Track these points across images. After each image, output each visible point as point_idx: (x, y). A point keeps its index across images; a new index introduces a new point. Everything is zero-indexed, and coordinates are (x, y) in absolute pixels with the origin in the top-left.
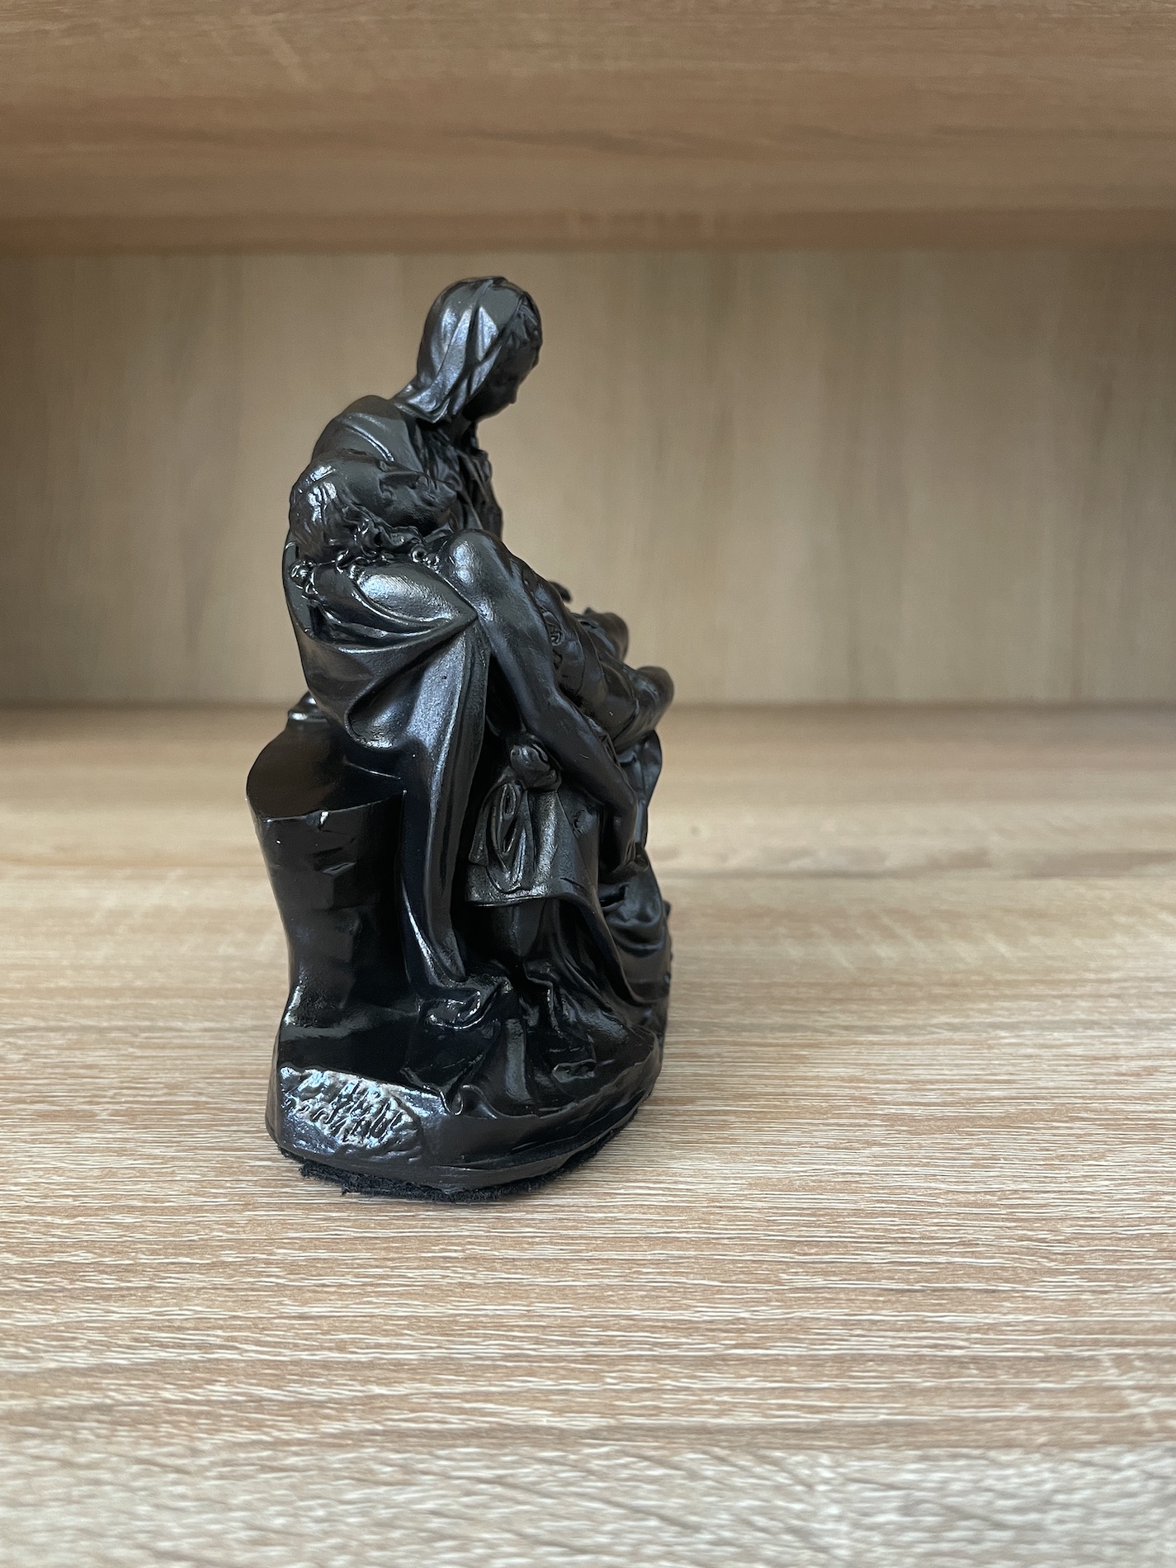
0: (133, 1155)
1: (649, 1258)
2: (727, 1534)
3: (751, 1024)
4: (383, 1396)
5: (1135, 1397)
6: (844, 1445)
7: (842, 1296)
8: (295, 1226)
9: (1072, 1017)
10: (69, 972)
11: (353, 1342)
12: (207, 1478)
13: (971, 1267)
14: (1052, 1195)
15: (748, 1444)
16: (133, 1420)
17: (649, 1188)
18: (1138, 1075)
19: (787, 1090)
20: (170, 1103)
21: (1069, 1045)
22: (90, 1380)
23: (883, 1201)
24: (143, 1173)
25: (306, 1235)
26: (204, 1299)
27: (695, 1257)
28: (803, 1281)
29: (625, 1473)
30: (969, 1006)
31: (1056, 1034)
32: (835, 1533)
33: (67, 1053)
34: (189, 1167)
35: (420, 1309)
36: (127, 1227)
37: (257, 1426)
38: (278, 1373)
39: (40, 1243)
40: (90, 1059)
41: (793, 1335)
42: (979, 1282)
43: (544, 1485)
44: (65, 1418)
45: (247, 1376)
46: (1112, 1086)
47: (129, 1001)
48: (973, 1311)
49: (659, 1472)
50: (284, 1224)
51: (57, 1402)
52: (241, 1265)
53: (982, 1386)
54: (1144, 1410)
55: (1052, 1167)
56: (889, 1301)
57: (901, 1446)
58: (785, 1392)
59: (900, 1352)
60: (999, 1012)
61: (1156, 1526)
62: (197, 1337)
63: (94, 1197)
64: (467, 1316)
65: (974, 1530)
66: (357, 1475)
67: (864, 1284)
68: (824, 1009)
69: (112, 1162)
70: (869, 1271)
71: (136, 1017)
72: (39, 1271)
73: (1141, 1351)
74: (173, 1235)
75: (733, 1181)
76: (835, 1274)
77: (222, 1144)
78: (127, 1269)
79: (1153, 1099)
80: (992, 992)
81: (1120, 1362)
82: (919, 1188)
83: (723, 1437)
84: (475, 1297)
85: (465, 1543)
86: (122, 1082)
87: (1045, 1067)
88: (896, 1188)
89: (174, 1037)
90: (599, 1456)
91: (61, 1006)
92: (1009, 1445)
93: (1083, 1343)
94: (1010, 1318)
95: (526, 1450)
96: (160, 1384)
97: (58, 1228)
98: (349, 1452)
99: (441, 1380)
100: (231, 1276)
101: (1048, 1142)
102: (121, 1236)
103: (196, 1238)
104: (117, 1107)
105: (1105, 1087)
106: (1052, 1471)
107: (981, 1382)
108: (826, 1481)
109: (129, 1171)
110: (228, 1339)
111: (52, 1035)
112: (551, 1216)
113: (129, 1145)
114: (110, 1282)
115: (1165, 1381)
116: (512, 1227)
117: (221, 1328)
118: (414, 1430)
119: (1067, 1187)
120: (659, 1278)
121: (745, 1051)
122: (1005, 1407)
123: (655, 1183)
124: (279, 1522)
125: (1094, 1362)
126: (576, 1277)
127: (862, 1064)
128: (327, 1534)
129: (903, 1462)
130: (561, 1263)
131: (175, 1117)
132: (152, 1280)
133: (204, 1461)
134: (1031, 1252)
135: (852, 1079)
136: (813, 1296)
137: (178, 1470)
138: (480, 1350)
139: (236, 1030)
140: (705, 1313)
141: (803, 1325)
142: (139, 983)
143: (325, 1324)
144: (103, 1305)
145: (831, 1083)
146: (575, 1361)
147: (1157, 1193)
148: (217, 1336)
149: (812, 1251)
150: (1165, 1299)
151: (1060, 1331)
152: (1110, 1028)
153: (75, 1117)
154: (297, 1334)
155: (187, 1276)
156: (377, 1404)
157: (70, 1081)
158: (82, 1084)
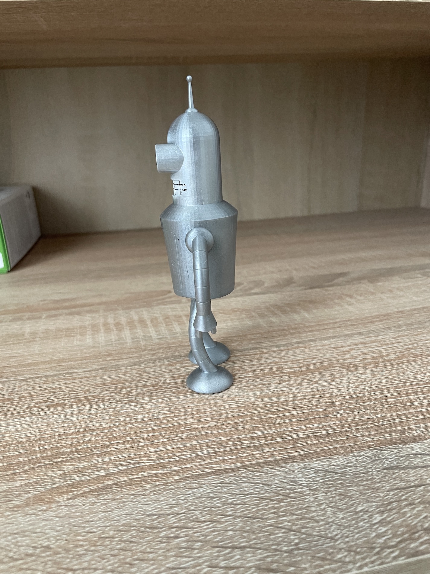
0: (85, 414)
1: (239, 421)
2: (278, 485)
3: (244, 349)
4: (186, 468)
5: (361, 438)
6: (299, 460)
7: (289, 424)
8: (142, 428)
9: (329, 336)
11: (172, 456)
12: (151, 495)
13: (317, 411)
14: (333, 389)
15: (277, 464)
16: (125, 485)
19: (260, 368)
20: (87, 397)
21: (330, 344)
22: (108, 478)
24: (91, 419)
25: (146, 430)
26: (127, 451)
27: (250, 419)
28: (278, 421)
29: (251, 476)
30: (301, 335)
31: (326, 342)
32: (302, 481)
33: (46, 385)
34: (104, 415)
35: (185, 444)
36: (95, 435)
37: (157, 481)
38: (157, 467)
39: (73, 444)
40: (54, 386)
41: (280, 436)
42: (321, 415)
43: (233, 482)
44: (106, 488)
45: (149, 469)
46: (342, 356)
47: (55, 365)
48: (320, 423)
49: (259, 474)
50: (139, 427)
51: (103, 485)
52: (133, 440)
53: (326, 441)
54: (364, 441)
55: (331, 381)
56: (301, 423)
57: (311, 458)
58: (282, 450)
59: (306, 436)
60: (310, 336)
62: (131, 461)
63: (80, 428)
64: (198, 444)
65: (331, 475)
66: (188, 488)
67: (294, 420)
68: (263, 341)
69: (80, 417)
70: (294, 417)
71: (61, 370)
72: (76, 451)
73: (360, 427)
74: (110, 435)
76: (286, 419)
77: (109, 407)
78: (102, 447)
79: (353, 358)
80: (306, 330)
81: (356, 430)
82: (300, 392)
83: (271, 463)
84: (199, 439)
86: (69, 392)
87: (324, 352)
88: (295, 393)
89: (77, 375)
90: (244, 473)
91: (34, 369)
92: (335, 454)
93: (347, 427)
94: (329, 423)
95: (226, 474)
96: (127, 475)
97: (75, 439)
98: (184, 482)
99: (198, 461)
100: (131, 444)
101: (329, 374)
102: (95, 438)
103: (116, 435)
104: (72, 400)
105: (341, 356)
106: (346, 459)
108: (297, 469)
109: (86, 419)
110: (139, 461)
111: (37, 379)
113: (83, 411)
114: (99, 451)
115: (367, 434)
117: (136, 458)
118: (197, 474)
119: (336, 386)
120: (243, 426)
121: (245, 358)
122: (333, 445)
124: (174, 502)
125: (350, 432)
126: (222, 429)
127: (277, 357)
128: (187, 502)
129: (313, 462)
130: (217, 426)
131: (91, 401)
132: (110, 449)
133: (149, 492)
134: (331, 405)
135: (276, 362)
137: (143, 495)
138: (205, 452)
139: (95, 370)
140: (257, 434)
142: (55, 358)
143: (162, 452)
144: (101, 458)
145: (271, 364)
146: (229, 451)
147: (358, 385)
148: (136, 460)
150: (364, 413)
151: (340, 425)
152: (339, 338)
153: (60, 405)
154: (157, 456)
155: (119, 446)
156: (185, 470)
157: (53, 394)
158: (56, 394)
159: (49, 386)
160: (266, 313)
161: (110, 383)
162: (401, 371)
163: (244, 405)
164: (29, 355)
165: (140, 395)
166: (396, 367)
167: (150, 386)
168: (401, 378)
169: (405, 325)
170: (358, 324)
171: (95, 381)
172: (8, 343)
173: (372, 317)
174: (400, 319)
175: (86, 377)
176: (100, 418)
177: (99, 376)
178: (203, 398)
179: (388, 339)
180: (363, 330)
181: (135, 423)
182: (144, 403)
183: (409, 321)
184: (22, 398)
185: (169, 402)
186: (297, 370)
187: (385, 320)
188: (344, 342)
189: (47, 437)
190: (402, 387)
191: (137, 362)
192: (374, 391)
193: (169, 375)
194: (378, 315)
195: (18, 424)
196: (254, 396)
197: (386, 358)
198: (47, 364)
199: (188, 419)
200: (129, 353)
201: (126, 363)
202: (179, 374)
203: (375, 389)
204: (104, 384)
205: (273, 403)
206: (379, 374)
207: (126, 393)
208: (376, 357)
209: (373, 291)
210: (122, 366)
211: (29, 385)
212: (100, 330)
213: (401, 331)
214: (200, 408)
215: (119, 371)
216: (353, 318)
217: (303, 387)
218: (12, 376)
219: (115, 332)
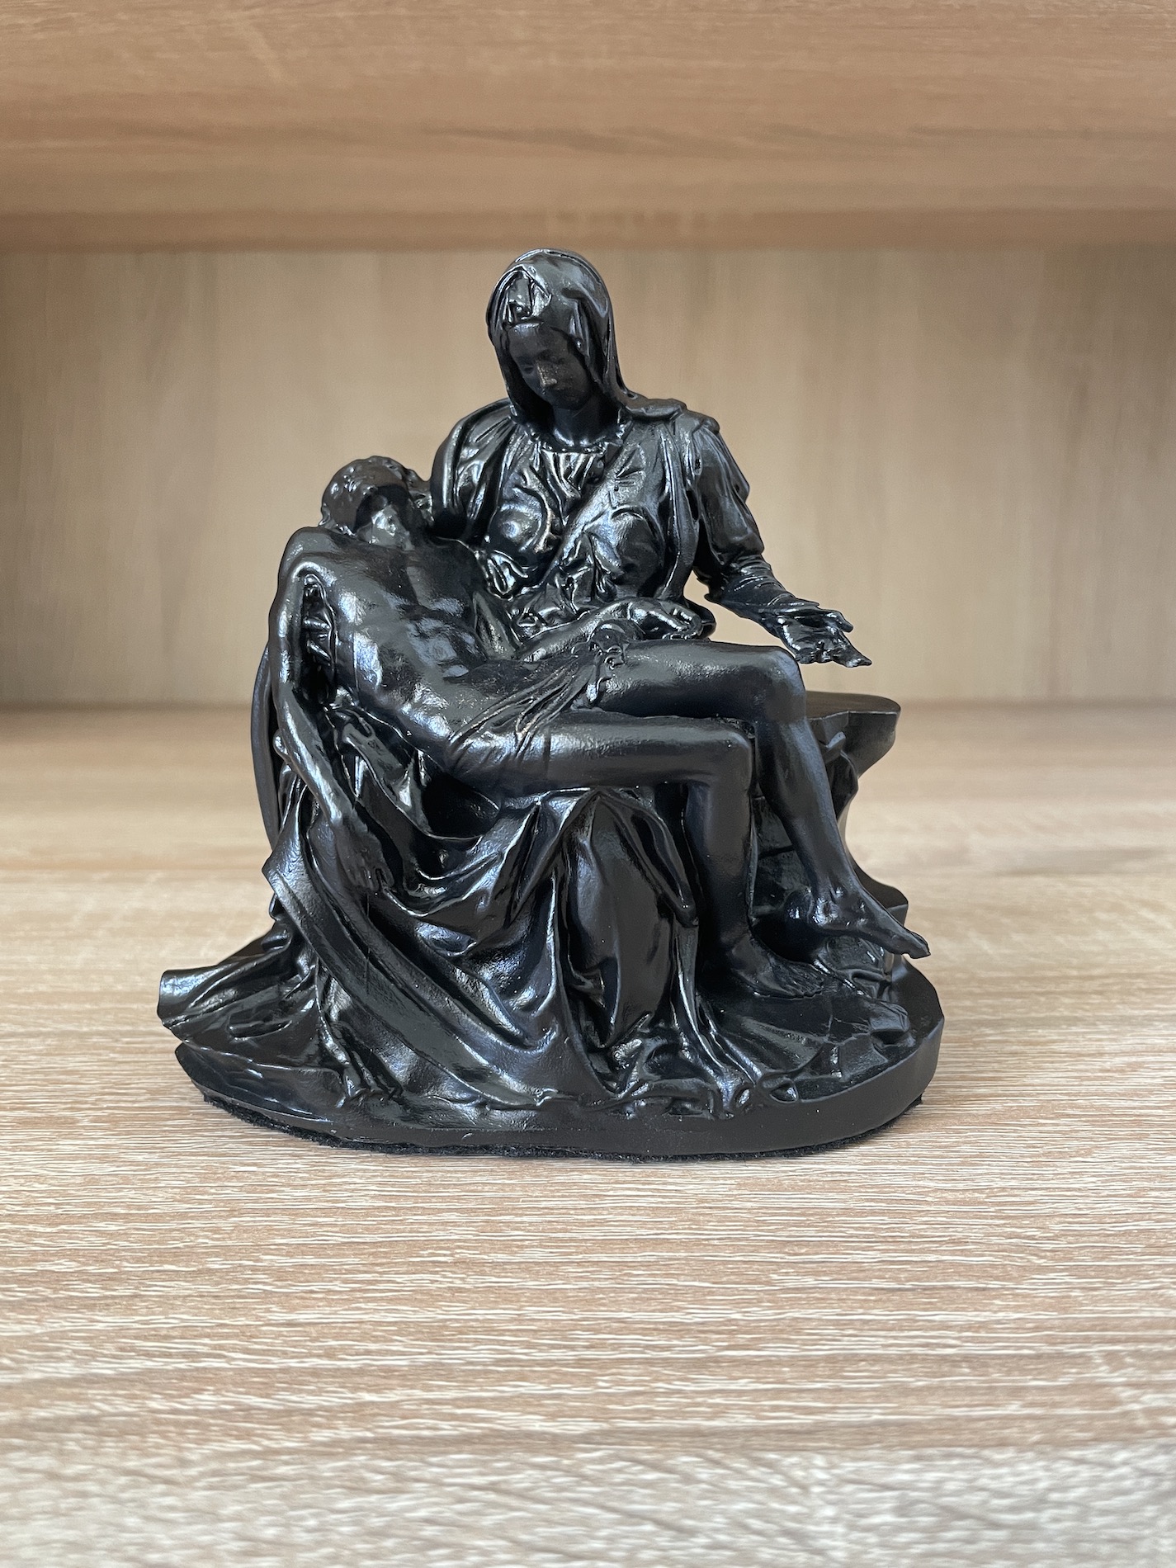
0: (115, 1161)
1: (639, 1259)
2: (722, 1538)
4: (373, 1403)
5: (1127, 1393)
6: (838, 1446)
7: (833, 1296)
8: (281, 1232)
9: (1058, 1014)
10: (49, 977)
11: (343, 1349)
12: (196, 1489)
13: (962, 1265)
14: (1040, 1192)
15: (743, 1447)
16: (120, 1431)
17: (638, 1189)
18: (1122, 1071)
20: (153, 1108)
21: (1054, 1042)
22: (76, 1390)
23: (872, 1200)
24: (126, 1180)
25: (293, 1241)
26: (190, 1307)
27: (686, 1258)
28: (793, 1281)
29: (619, 1478)
30: (954, 1003)
31: (1041, 1032)
32: (830, 1535)
33: (48, 1058)
34: (174, 1173)
35: (408, 1313)
36: (111, 1235)
37: (246, 1435)
38: (266, 1382)
39: (22, 1252)
40: (71, 1065)
41: (785, 1336)
42: (970, 1280)
43: (538, 1491)
44: (51, 1430)
45: (235, 1384)
46: (1097, 1083)
47: (109, 1006)
48: (963, 1309)
49: (652, 1476)
50: (270, 1230)
51: (42, 1413)
52: (228, 1272)
53: (974, 1384)
54: (1136, 1407)
55: (1038, 1164)
56: (880, 1300)
57: (894, 1446)
58: (778, 1394)
59: (893, 1351)
60: (984, 1010)
61: (1151, 1523)
62: (183, 1346)
63: (76, 1205)
64: (457, 1321)
65: (968, 1529)
66: (348, 1484)
67: (855, 1284)
69: (95, 1168)
70: (860, 1271)
71: (117, 1023)
72: (21, 1280)
73: (1131, 1347)
74: (158, 1242)
75: (722, 1182)
77: (206, 1150)
78: (112, 1278)
79: (1138, 1095)
80: (977, 990)
81: (1112, 1359)
82: (907, 1186)
83: (716, 1440)
84: (464, 1302)
85: (459, 1552)
86: (104, 1088)
87: (1030, 1063)
88: (885, 1186)
89: (156, 1042)
90: (593, 1461)
91: (41, 1011)
92: (1002, 1444)
93: (1073, 1340)
94: (1001, 1315)
95: (520, 1455)
96: (147, 1394)
97: (40, 1236)
98: (342, 1460)
99: (433, 1386)
100: (218, 1284)
101: (1034, 1138)
102: (105, 1244)
103: (181, 1245)
104: (99, 1113)
105: (1090, 1083)
106: (1047, 1469)
107: (973, 1381)
108: (821, 1483)
109: (111, 1178)
110: (215, 1347)
111: (31, 1040)
112: (539, 1219)
113: (115, 1151)
114: (94, 1290)
115: (1156, 1378)
116: (501, 1231)
117: (208, 1336)
118: (405, 1437)
119: (1054, 1183)
120: (650, 1280)
122: (998, 1405)
123: (644, 1184)
124: (270, 1533)
125: (1084, 1360)
126: (567, 1280)
128: (320, 1544)
129: (897, 1462)
130: (551, 1266)
131: (157, 1123)
132: (137, 1288)
133: (193, 1472)
134: (1020, 1249)
136: (804, 1296)
137: (167, 1481)
138: (469, 1355)
140: (697, 1315)
141: (796, 1326)
142: (119, 987)
143: (312, 1329)
144: (88, 1314)
146: (567, 1365)
147: (1144, 1189)
148: (204, 1345)
149: (803, 1251)
150: (1153, 1295)
151: (1050, 1329)
152: (1095, 1024)
153: (56, 1123)
154: (285, 1342)
155: (172, 1284)
156: (368, 1411)
157: (50, 1087)
158: (63, 1090)
217: (921, 1170)
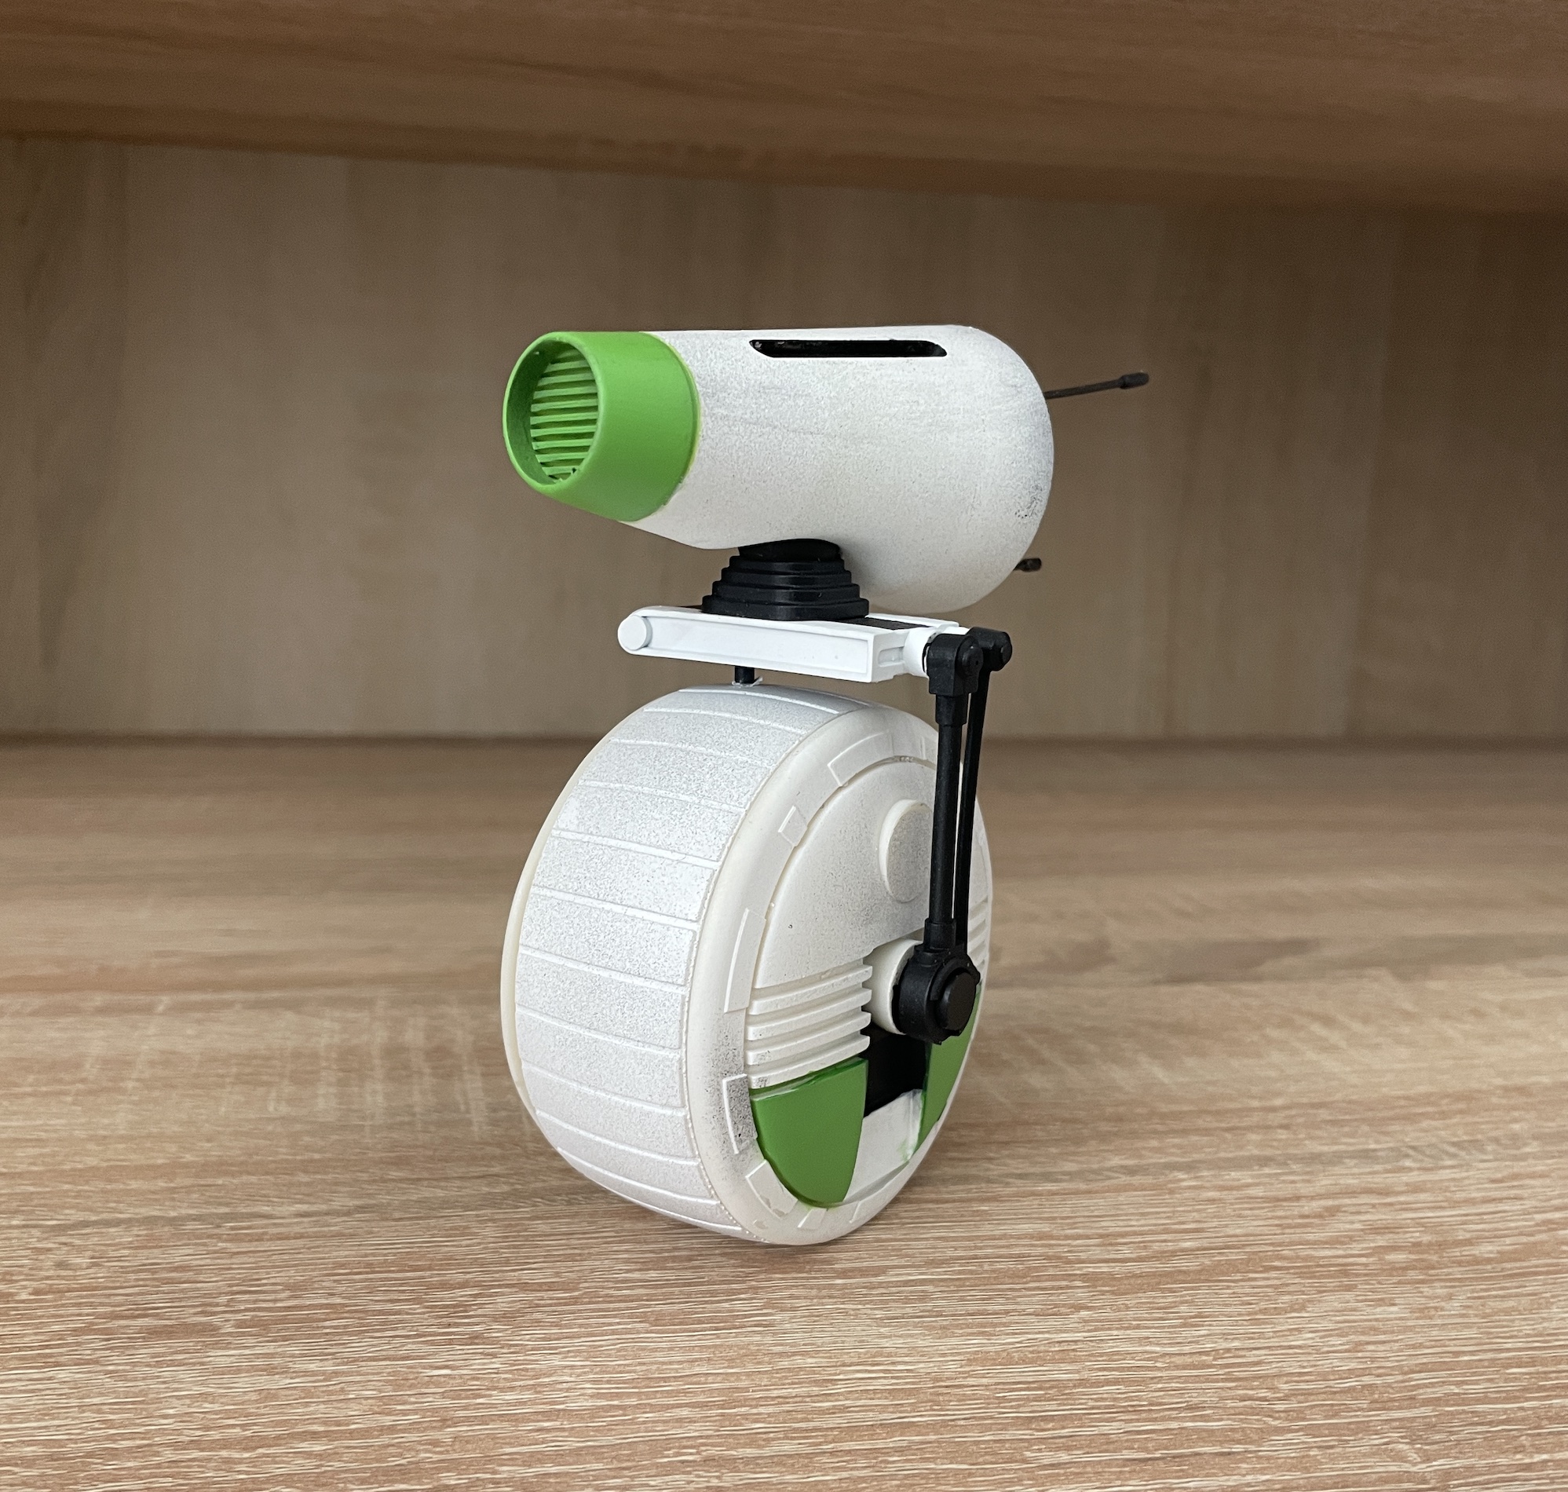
159: (156, 1256)
160: (1006, 1056)
161: (393, 1263)
162: (1525, 1301)
163: (913, 1383)
164: (91, 1139)
165: (506, 1317)
166: (1508, 1288)
167: (550, 1287)
168: (1527, 1329)
169: (1535, 1137)
170: (1356, 1120)
171: (335, 1254)
172: (17, 1090)
173: (1407, 1098)
174: (1516, 1114)
175: (301, 1236)
176: (342, 1390)
177: (352, 1236)
178: (753, 1348)
179: (1471, 1182)
180: (1377, 1142)
181: (484, 1420)
182: (522, 1349)
183: (1550, 1124)
184: (46, 1293)
185: (619, 1350)
186: (1123, 1270)
187: (1461, 1112)
188: (1304, 1181)
189: (129, 1450)
190: (1533, 1362)
191: (505, 1196)
192: (1423, 1368)
193: (627, 1251)
194: (1431, 1094)
195: (21, 1392)
196: (952, 1354)
197: (1468, 1251)
198: (155, 1178)
199: (692, 1421)
200: (473, 1160)
201: (462, 1196)
202: (662, 1250)
203: (1425, 1360)
204: (369, 1265)
205: (1028, 1386)
206: (1442, 1309)
207: (454, 1306)
208: (1430, 1244)
209: (1408, 1006)
210: (446, 1204)
211: (80, 1250)
212: (372, 1070)
213: (1524, 1158)
214: (741, 1384)
215: (433, 1222)
216: (1338, 1096)
218: (15, 1212)
219: (428, 1081)
